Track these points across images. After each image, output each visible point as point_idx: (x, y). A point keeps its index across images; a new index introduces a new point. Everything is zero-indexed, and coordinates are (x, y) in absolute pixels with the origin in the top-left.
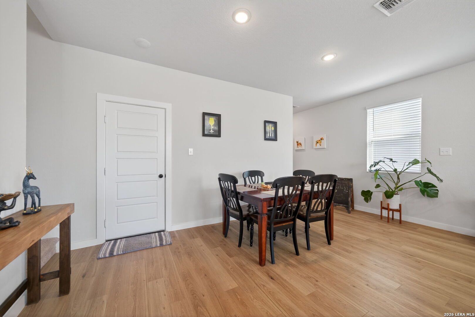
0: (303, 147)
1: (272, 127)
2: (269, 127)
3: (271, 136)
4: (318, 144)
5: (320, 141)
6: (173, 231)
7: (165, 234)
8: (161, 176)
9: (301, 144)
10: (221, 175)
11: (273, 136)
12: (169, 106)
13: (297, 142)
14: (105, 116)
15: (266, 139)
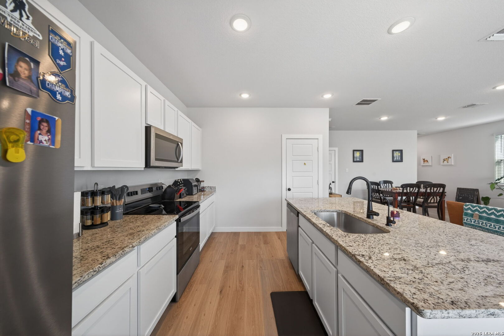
0: (430, 163)
1: (398, 154)
2: (396, 154)
3: (397, 159)
4: (445, 162)
5: (447, 159)
9: (427, 161)
11: (399, 159)
12: (336, 149)
13: (424, 159)
15: (393, 161)
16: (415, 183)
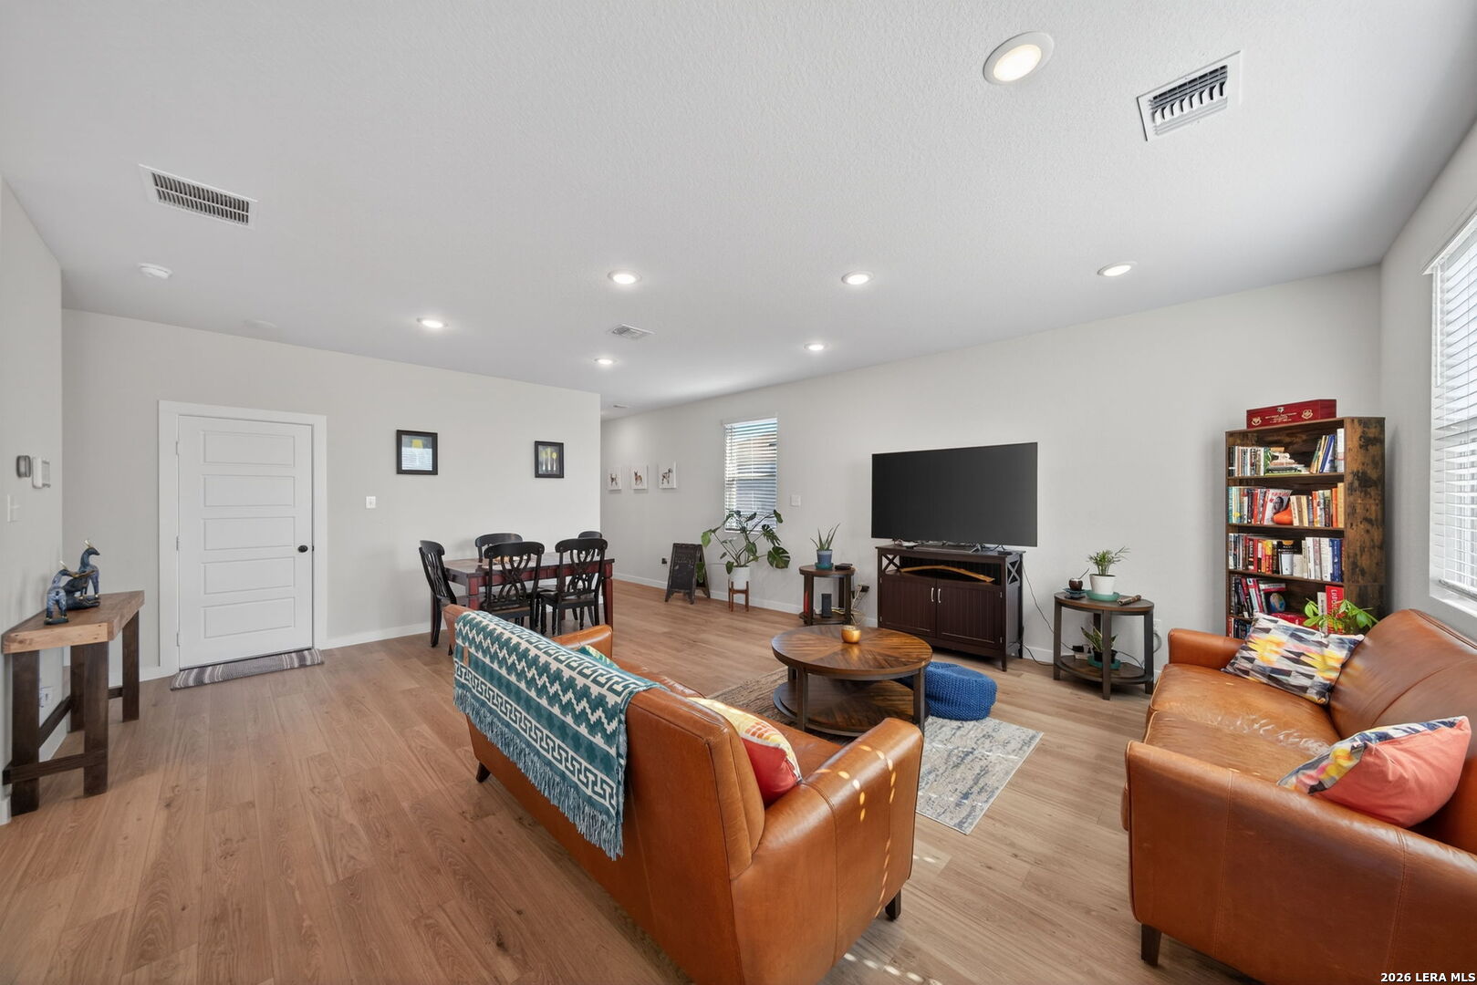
1: (552, 453)
2: (546, 454)
3: (549, 469)
5: (668, 475)
6: (331, 650)
7: (311, 654)
8: (303, 549)
9: (641, 478)
10: (423, 542)
11: (555, 470)
12: (321, 422)
13: (636, 474)
14: (177, 443)
15: (538, 475)
16: (577, 537)
